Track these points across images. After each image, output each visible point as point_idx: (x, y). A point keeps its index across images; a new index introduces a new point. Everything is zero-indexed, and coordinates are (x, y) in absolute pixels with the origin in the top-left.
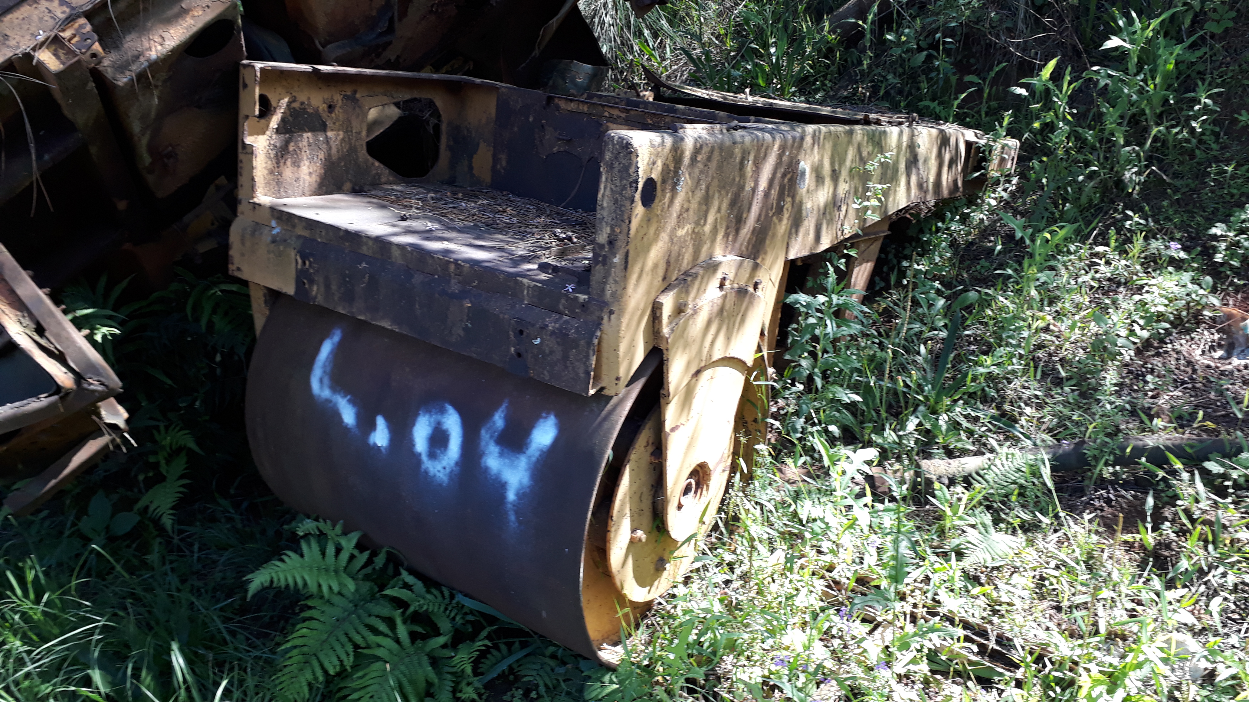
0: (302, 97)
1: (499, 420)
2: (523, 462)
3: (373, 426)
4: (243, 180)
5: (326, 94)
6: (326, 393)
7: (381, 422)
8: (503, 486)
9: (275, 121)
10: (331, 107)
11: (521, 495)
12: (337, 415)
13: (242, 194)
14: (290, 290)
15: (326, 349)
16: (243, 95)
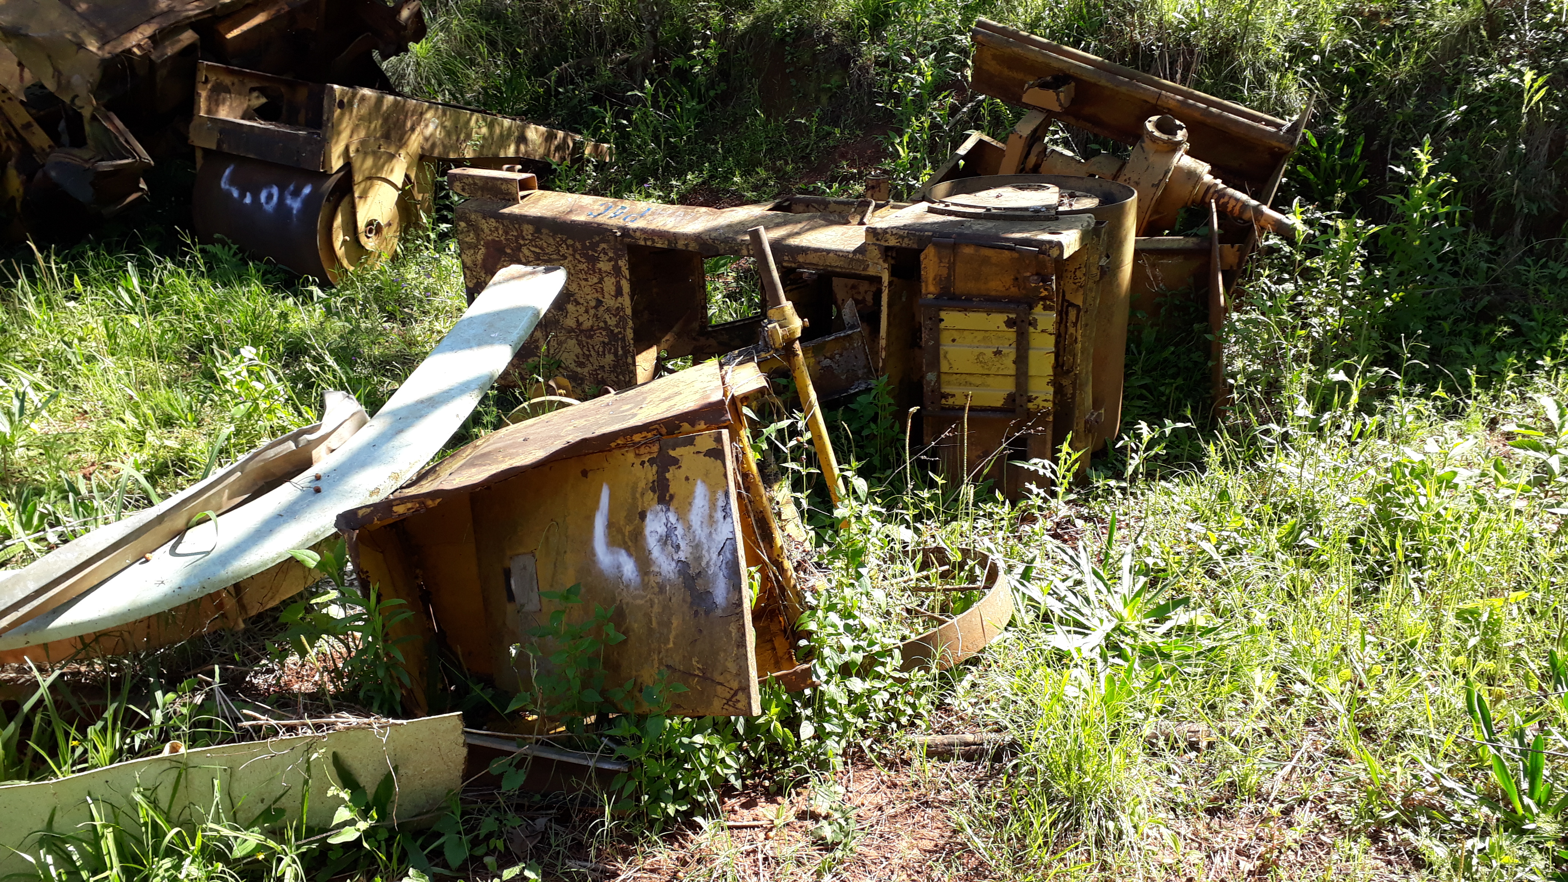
0: (222, 78)
1: (292, 188)
2: (299, 199)
3: (245, 196)
4: (196, 107)
5: (231, 78)
6: (227, 187)
7: (248, 194)
8: (291, 209)
9: (209, 86)
10: (233, 84)
11: (299, 211)
12: (231, 194)
13: (195, 112)
14: (214, 147)
15: (227, 172)
16: (199, 73)
